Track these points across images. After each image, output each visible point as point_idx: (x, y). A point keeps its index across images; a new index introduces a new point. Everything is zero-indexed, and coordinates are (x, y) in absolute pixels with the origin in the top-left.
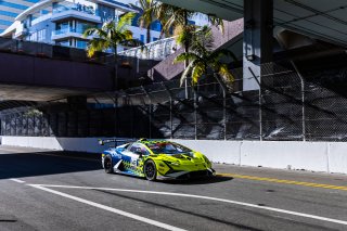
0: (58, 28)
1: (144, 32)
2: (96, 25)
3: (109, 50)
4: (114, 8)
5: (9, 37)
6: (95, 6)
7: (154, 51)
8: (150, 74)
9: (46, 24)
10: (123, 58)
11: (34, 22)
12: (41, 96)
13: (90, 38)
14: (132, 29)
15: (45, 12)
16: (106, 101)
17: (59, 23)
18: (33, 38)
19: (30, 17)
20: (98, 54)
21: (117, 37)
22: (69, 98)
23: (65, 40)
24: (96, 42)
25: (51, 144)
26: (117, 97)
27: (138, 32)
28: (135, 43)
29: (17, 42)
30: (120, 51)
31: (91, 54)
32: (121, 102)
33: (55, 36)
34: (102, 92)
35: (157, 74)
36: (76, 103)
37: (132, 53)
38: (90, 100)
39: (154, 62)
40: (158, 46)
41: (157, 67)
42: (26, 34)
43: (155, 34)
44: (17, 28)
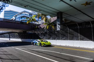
0: (21, 18)
1: (38, 19)
2: (29, 17)
3: (31, 22)
4: (32, 15)
5: (12, 20)
6: (28, 14)
7: (40, 23)
8: (39, 27)
9: (19, 17)
11: (17, 17)
12: (18, 31)
13: (27, 20)
15: (19, 15)
16: (30, 32)
17: (22, 17)
18: (17, 20)
19: (16, 16)
20: (29, 23)
21: (33, 20)
22: (23, 31)
23: (23, 20)
24: (28, 21)
25: (19, 40)
26: (32, 31)
27: (37, 19)
28: (36, 21)
29: (14, 21)
30: (33, 22)
31: (27, 23)
32: (33, 32)
33: (21, 20)
34: (29, 30)
35: (40, 27)
36: (25, 32)
37: (35, 23)
38: (27, 32)
39: (40, 25)
40: (40, 22)
41: (40, 26)
42: (15, 19)
43: (40, 19)
44: (14, 18)
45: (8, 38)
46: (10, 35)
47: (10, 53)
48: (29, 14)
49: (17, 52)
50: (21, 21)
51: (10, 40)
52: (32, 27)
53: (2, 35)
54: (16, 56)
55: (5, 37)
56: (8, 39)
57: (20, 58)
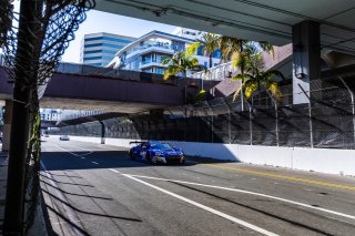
0: (144, 60)
1: (207, 59)
2: (171, 56)
3: (180, 74)
4: (184, 43)
5: (111, 68)
6: (170, 43)
7: (215, 73)
8: (212, 92)
9: (135, 58)
10: (191, 80)
11: (128, 57)
12: (131, 109)
13: (166, 66)
14: (198, 57)
15: (135, 50)
16: (178, 113)
17: (145, 57)
18: (127, 68)
19: (125, 53)
20: (172, 77)
21: (187, 64)
22: (151, 111)
23: (149, 68)
24: (171, 68)
26: (186, 110)
27: (203, 60)
28: (200, 68)
29: (116, 71)
30: (189, 75)
31: (166, 77)
32: (188, 113)
33: (141, 66)
34: (174, 105)
35: (217, 91)
36: (156, 115)
37: (197, 76)
38: (166, 113)
39: (217, 82)
40: (218, 70)
41: (218, 87)
42: (122, 65)
43: (215, 60)
44: (117, 61)
45: (97, 135)
46: (103, 124)
47: (105, 192)
48: (173, 41)
49: (129, 190)
50: (143, 69)
51: (103, 143)
52: (183, 91)
53: (78, 126)
54: (127, 204)
55: (86, 132)
56: (97, 140)
57: (141, 214)
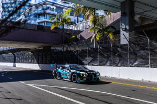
0: (39, 17)
1: (76, 18)
4: (63, 8)
6: (55, 8)
7: (80, 27)
8: (78, 37)
10: (67, 30)
12: (32, 46)
13: (53, 21)
16: (59, 49)
17: (40, 15)
20: (56, 28)
22: (44, 47)
23: (42, 22)
24: (55, 23)
25: (35, 67)
26: (64, 47)
27: (73, 18)
28: (72, 23)
30: (65, 27)
31: (52, 28)
32: (65, 49)
33: (38, 21)
34: (57, 44)
35: (81, 37)
36: (47, 49)
37: (70, 28)
38: (52, 48)
39: (80, 32)
40: (82, 25)
41: (81, 34)
42: (26, 20)
43: (81, 19)
44: (23, 18)
45: (11, 62)
46: (15, 55)
47: (17, 95)
48: (57, 7)
49: (31, 93)
50: (39, 23)
51: (15, 66)
52: (62, 36)
55: (4, 60)
56: (11, 65)
